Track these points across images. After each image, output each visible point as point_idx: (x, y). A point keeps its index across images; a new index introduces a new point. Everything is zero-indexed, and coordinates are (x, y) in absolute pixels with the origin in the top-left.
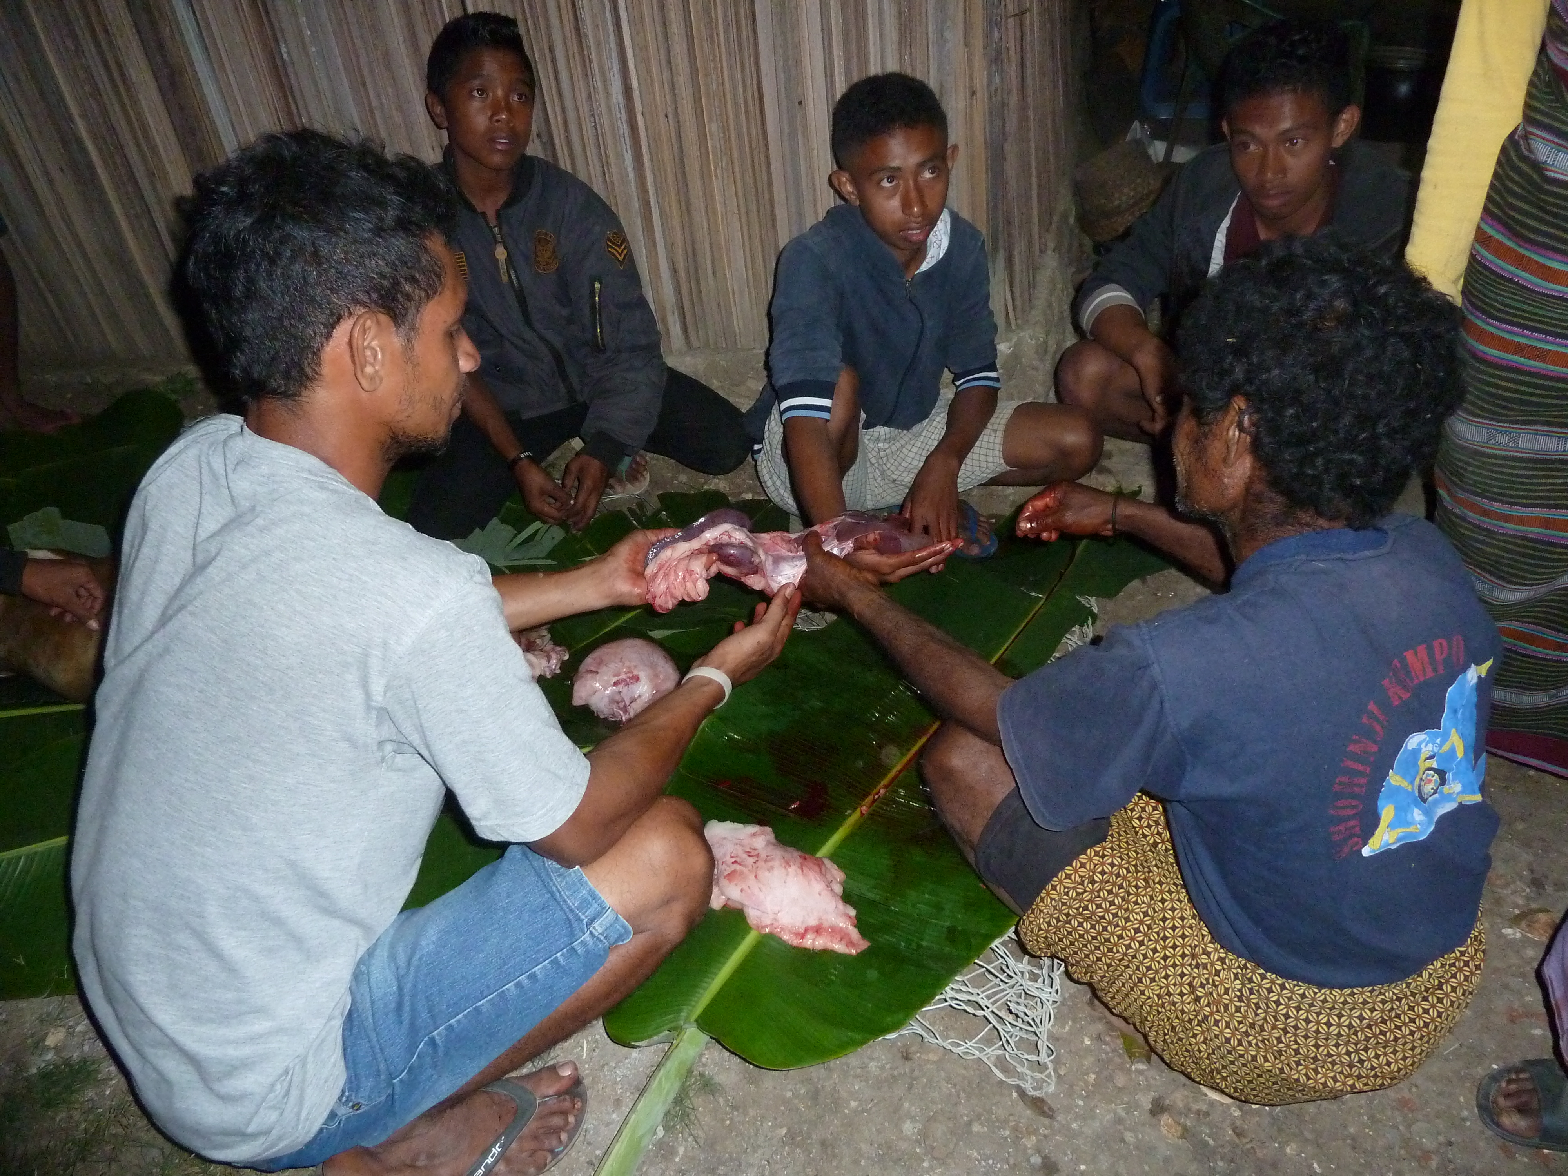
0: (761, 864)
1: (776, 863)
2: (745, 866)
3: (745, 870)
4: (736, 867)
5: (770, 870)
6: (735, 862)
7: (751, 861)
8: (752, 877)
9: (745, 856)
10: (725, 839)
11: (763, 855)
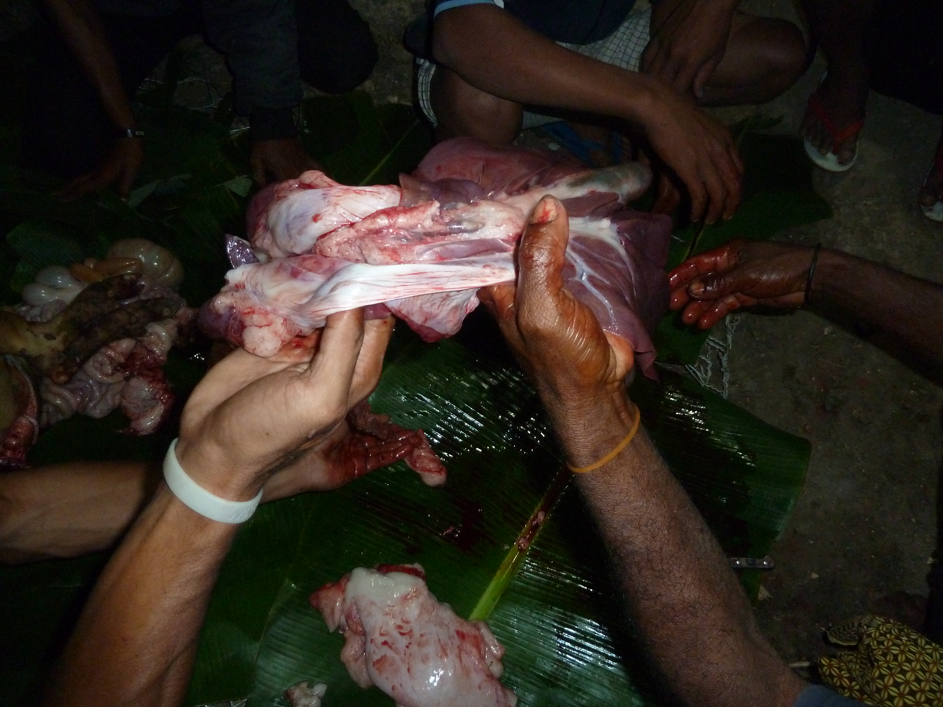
0: (414, 648)
1: (431, 650)
2: (396, 651)
3: (397, 658)
4: (386, 651)
5: (425, 659)
6: (385, 643)
7: (402, 642)
8: (404, 670)
9: (395, 633)
10: (373, 603)
11: (417, 633)
